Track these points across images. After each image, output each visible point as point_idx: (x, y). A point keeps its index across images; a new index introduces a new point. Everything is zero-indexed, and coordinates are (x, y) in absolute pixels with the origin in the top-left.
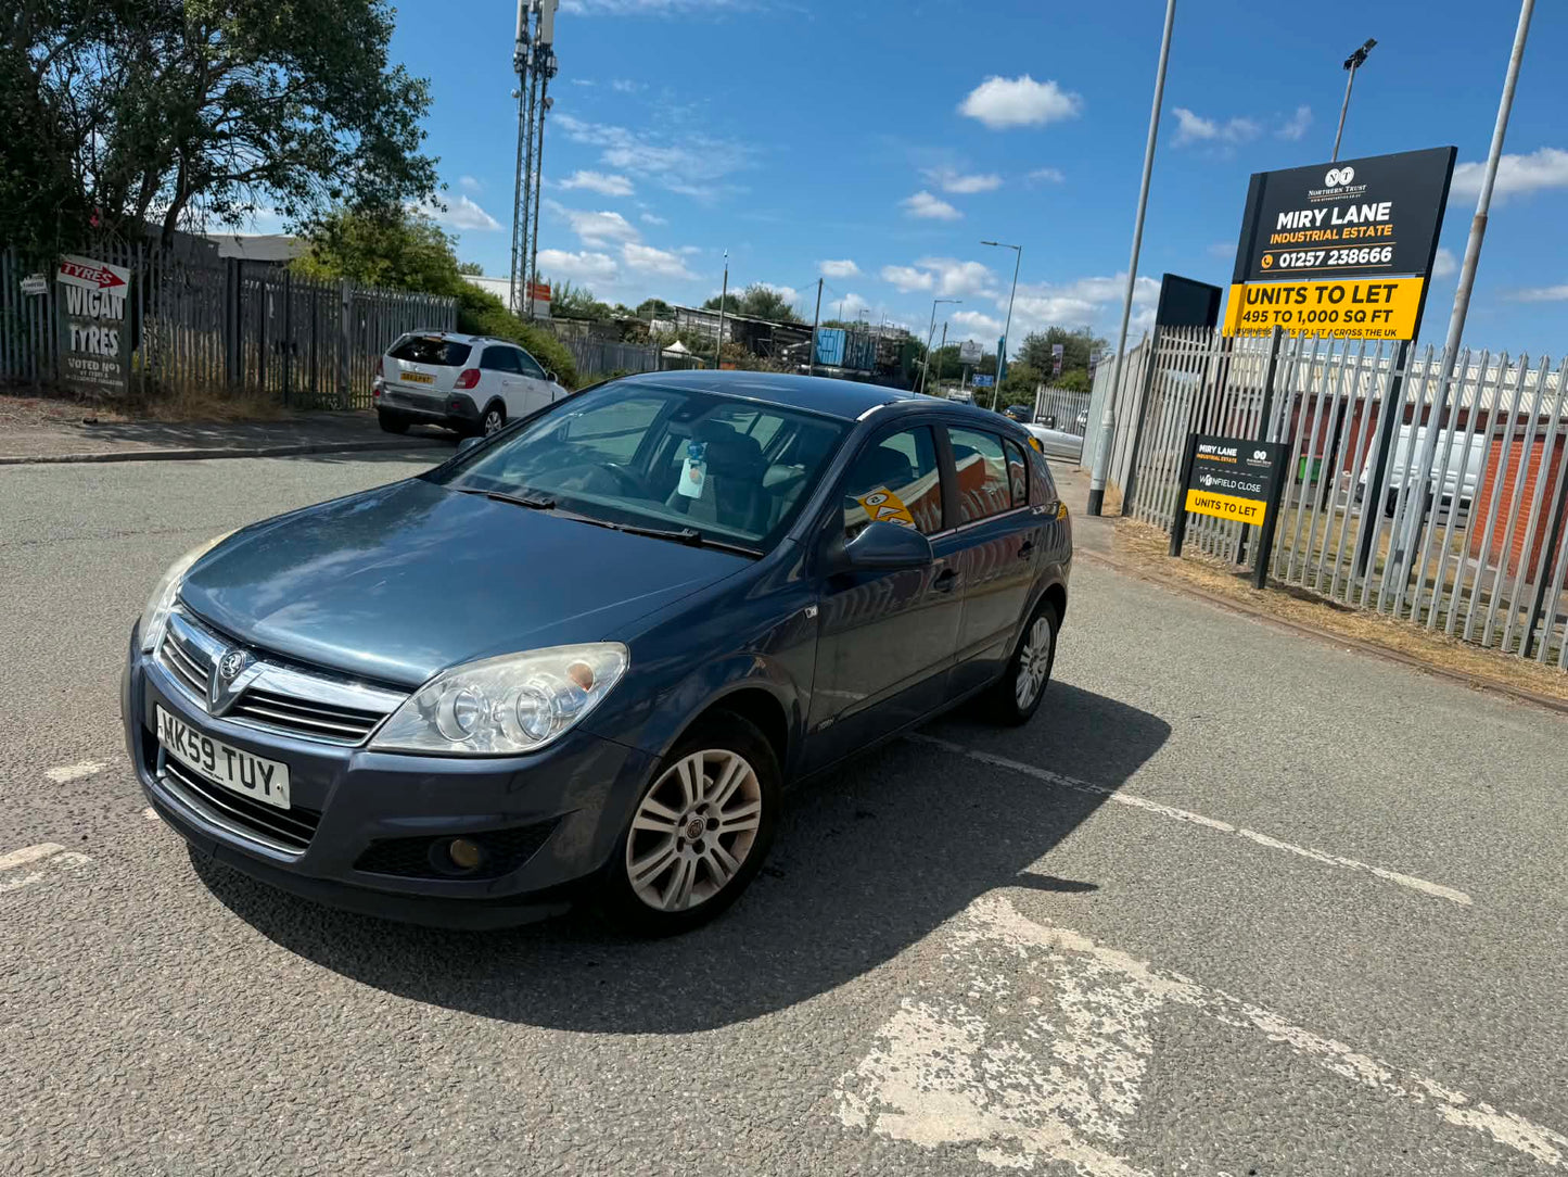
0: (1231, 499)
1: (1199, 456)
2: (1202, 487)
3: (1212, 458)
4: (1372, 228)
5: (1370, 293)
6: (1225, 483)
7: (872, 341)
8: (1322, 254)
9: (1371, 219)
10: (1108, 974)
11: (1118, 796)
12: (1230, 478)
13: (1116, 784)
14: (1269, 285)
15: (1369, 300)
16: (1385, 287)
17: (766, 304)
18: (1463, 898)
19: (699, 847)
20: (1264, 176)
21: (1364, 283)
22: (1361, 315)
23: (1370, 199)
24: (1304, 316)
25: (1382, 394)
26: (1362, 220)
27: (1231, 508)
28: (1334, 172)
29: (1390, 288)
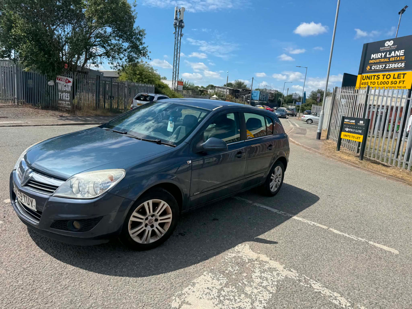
0: (353, 135)
1: (344, 122)
2: (346, 131)
3: (348, 123)
4: (399, 57)
5: (398, 76)
6: (351, 130)
7: (267, 94)
8: (384, 65)
9: (398, 55)
10: (271, 268)
11: (295, 217)
12: (353, 129)
13: (295, 214)
14: (369, 75)
15: (398, 78)
16: (403, 74)
17: (240, 85)
18: (396, 252)
19: (152, 226)
20: (367, 44)
21: (396, 73)
22: (395, 82)
23: (398, 49)
24: (379, 83)
25: (404, 105)
26: (396, 55)
27: (353, 137)
28: (387, 42)
29: (404, 74)
